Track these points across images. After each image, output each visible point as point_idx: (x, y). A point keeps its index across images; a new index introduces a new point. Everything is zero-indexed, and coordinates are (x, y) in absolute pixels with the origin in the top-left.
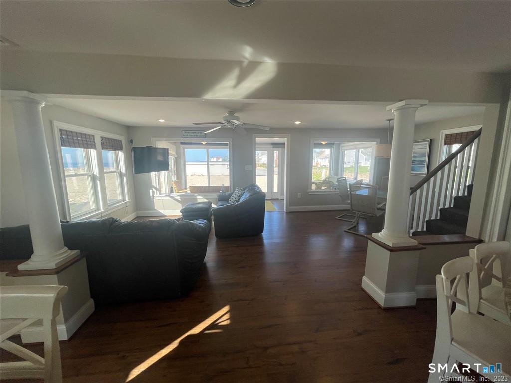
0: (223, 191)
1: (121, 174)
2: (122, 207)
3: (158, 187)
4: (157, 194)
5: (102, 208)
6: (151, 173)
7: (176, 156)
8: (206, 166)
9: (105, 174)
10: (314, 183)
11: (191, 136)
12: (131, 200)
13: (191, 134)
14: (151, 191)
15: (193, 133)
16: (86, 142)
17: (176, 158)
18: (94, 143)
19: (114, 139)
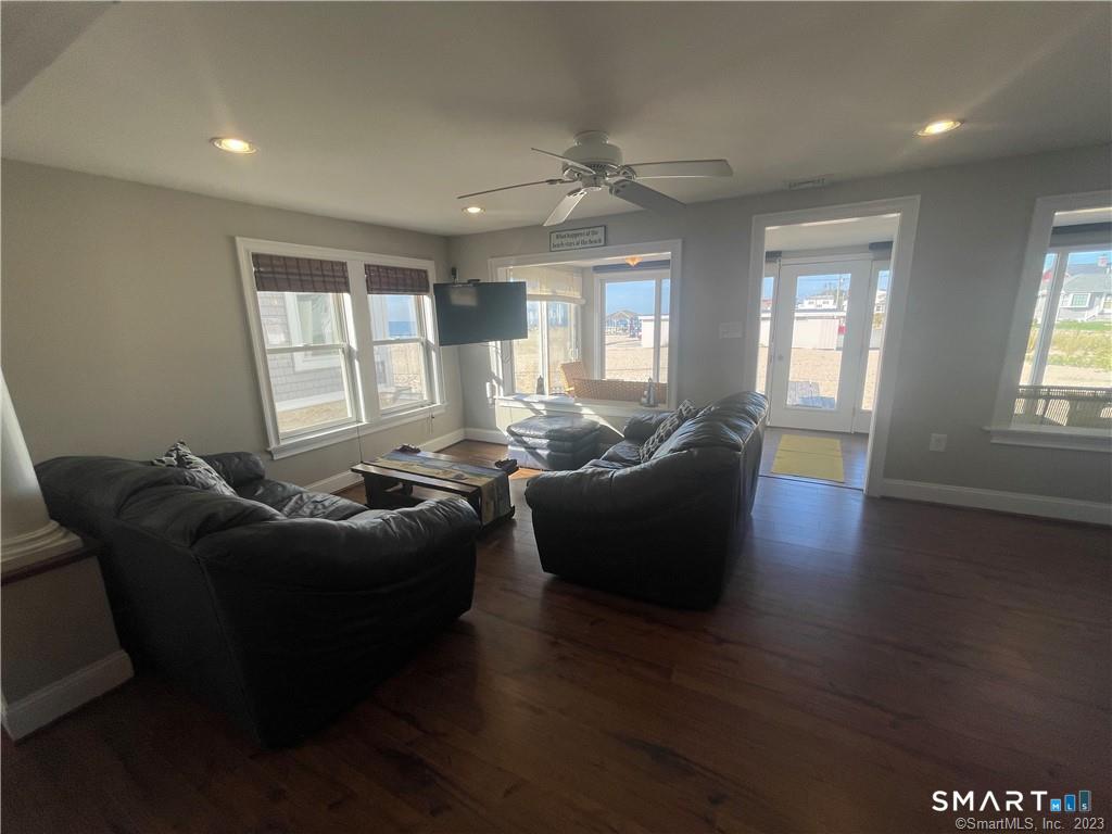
0: (649, 400)
1: (427, 347)
2: (422, 416)
3: (501, 377)
4: (500, 394)
5: (364, 420)
6: (490, 343)
7: (584, 302)
8: (653, 324)
9: (376, 348)
10: (1021, 396)
11: (570, 244)
12: (446, 404)
13: (570, 240)
14: (488, 384)
15: (576, 235)
16: (321, 277)
17: (583, 307)
18: (343, 280)
19: (411, 270)
